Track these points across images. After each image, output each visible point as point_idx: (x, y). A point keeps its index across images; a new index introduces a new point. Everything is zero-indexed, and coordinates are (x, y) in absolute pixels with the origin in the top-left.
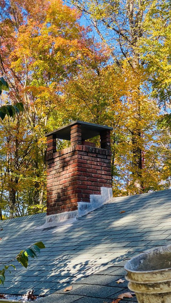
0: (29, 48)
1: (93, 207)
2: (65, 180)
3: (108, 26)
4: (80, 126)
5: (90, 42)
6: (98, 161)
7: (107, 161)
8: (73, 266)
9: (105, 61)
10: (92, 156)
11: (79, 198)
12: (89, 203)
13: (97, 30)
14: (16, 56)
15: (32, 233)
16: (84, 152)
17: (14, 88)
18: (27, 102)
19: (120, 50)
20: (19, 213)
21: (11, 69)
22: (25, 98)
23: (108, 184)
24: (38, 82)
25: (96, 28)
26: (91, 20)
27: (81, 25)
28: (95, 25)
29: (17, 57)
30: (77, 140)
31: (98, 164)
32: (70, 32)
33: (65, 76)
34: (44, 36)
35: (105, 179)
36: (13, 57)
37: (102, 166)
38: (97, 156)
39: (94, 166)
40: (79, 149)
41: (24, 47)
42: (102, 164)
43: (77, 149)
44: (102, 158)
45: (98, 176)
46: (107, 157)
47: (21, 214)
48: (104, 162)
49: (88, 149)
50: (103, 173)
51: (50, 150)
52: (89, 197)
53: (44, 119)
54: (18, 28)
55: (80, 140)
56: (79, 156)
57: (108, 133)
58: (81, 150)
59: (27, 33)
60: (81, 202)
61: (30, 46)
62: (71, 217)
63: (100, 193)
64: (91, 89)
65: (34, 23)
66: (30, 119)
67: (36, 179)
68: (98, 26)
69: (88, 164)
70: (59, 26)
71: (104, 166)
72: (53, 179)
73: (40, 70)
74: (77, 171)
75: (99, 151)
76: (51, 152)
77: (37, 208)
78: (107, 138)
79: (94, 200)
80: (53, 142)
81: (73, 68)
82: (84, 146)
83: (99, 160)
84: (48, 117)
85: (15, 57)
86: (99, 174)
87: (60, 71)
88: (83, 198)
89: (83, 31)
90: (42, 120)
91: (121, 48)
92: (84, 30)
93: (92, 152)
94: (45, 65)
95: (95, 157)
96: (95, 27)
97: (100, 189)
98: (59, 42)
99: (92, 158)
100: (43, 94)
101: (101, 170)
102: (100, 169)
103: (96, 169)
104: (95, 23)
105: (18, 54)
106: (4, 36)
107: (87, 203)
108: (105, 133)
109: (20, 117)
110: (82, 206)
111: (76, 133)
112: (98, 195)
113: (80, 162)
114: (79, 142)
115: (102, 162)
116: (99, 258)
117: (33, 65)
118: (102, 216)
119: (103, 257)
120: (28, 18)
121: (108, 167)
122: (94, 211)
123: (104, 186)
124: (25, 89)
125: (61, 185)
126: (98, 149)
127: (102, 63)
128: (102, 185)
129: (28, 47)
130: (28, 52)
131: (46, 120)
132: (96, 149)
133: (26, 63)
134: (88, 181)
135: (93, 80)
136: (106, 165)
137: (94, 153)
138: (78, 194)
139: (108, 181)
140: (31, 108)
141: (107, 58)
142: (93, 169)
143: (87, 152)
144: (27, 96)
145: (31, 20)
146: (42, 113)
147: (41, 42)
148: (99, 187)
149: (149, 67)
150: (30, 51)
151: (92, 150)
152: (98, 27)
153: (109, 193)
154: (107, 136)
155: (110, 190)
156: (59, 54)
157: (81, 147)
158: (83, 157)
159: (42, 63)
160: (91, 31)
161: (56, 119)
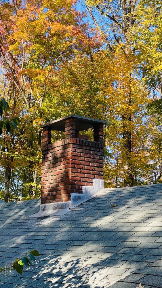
0: (27, 32)
1: (85, 198)
2: (59, 171)
3: (102, 13)
4: (74, 119)
5: (85, 27)
6: (91, 154)
7: (99, 154)
8: (65, 264)
9: (98, 48)
10: (85, 148)
11: (72, 190)
12: (82, 194)
13: (92, 16)
14: (14, 39)
15: (27, 221)
16: (77, 145)
17: (11, 70)
18: (24, 84)
19: (113, 36)
20: (14, 188)
21: (9, 52)
22: (22, 80)
23: (100, 175)
24: (34, 65)
25: (90, 14)
26: (86, 6)
27: (77, 10)
28: (90, 11)
29: (15, 41)
30: (71, 133)
31: (91, 157)
32: (66, 17)
33: (60, 60)
34: (41, 21)
35: (97, 171)
36: (11, 40)
37: (95, 159)
38: (90, 148)
39: (86, 158)
40: (73, 143)
41: (22, 31)
42: (94, 156)
43: (71, 143)
44: (95, 151)
45: (91, 168)
46: (99, 150)
47: (16, 188)
48: (97, 155)
49: (81, 142)
50: (96, 165)
51: (45, 142)
52: (82, 188)
53: (39, 101)
54: (16, 12)
55: (73, 134)
56: (73, 149)
57: (101, 126)
58: (75, 143)
59: (24, 17)
60: (74, 194)
61: (27, 30)
62: (64, 207)
63: (92, 185)
64: (85, 74)
65: (32, 8)
66: (26, 100)
67: (31, 159)
68: (93, 11)
69: (82, 157)
70: (56, 11)
71: (97, 158)
72: (48, 169)
73: (37, 53)
74: (71, 163)
75: (92, 144)
76: (46, 143)
77: (31, 185)
78: (100, 131)
79: (86, 192)
80: (48, 133)
81: (68, 53)
82: (78, 139)
83: (91, 152)
84: (43, 99)
85: (13, 41)
86: (92, 166)
87: (56, 55)
88: (76, 189)
89: (79, 17)
90: (37, 102)
91: (114, 34)
92: (79, 15)
93: (86, 145)
94: (42, 48)
95: (88, 150)
96: (90, 12)
97: (93, 181)
98: (55, 27)
99: (85, 151)
100: (39, 77)
101: (94, 162)
102: (92, 162)
103: (89, 161)
104: (90, 9)
105: (16, 38)
106: (3, 19)
107: (80, 195)
108: (98, 126)
109: (17, 97)
110: (75, 197)
111: (71, 127)
112: (90, 187)
113: (74, 154)
114: (73, 136)
115: (95, 154)
116: (89, 257)
117: (30, 48)
118: (94, 209)
119: (93, 256)
120: (26, 3)
121: (99, 159)
122: (86, 202)
123: (96, 178)
124: (22, 71)
125: (55, 175)
126: (91, 142)
127: (95, 49)
128: (94, 177)
129: (25, 31)
130: (25, 36)
131: (41, 101)
132: (89, 142)
133: (23, 47)
134: (81, 173)
135: (86, 66)
136: (98, 158)
137: (87, 146)
138: (71, 186)
139: (100, 173)
140: (27, 90)
141: (100, 45)
142: (86, 161)
143: (81, 145)
144: (24, 78)
145: (29, 4)
146: (38, 95)
147: (38, 26)
148: (91, 178)
149: (140, 54)
150: (28, 35)
151: (86, 143)
152: (93, 13)
153: (101, 184)
154: (100, 129)
155: (102, 182)
156: (55, 38)
157: (75, 140)
158: (77, 150)
159: (38, 47)
160: (87, 16)
161: (51, 101)
